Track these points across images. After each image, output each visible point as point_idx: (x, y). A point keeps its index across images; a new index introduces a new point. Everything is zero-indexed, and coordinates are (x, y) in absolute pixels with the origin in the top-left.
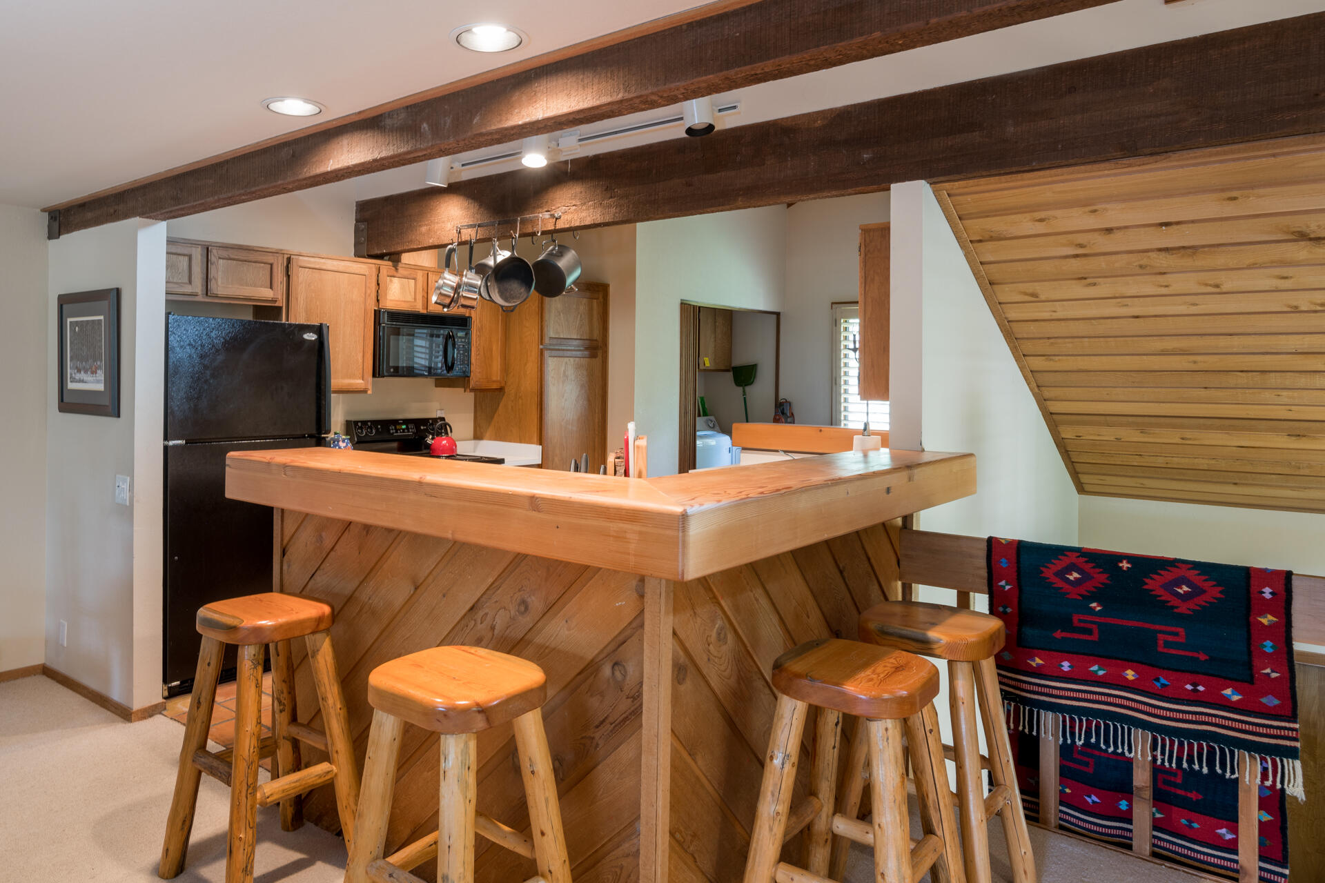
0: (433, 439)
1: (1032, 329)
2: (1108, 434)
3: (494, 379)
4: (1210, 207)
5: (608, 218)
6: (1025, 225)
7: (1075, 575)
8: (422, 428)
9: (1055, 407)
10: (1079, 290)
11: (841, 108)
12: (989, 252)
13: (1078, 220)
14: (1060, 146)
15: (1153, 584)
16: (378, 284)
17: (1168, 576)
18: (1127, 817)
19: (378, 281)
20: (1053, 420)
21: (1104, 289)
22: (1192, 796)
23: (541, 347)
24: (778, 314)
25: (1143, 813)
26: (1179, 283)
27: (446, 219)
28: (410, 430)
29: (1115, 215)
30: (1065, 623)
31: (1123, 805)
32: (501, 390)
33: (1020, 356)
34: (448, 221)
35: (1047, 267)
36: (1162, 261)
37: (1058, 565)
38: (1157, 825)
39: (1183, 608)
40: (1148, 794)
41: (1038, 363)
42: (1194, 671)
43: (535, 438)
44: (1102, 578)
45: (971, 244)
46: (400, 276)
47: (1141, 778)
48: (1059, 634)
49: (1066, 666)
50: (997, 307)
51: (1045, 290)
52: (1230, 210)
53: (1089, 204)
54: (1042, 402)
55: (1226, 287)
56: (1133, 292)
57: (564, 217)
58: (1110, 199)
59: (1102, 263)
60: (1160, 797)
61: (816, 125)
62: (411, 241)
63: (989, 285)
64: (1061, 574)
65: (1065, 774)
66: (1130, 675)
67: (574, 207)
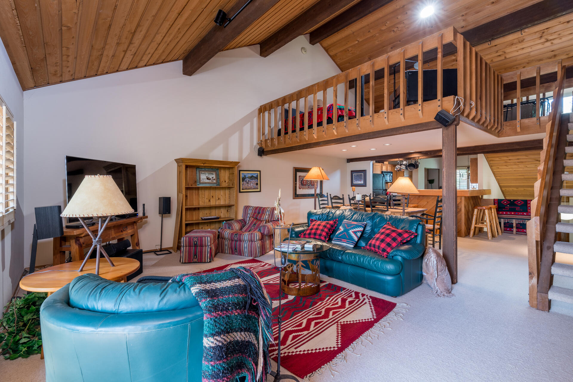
1: (498, 173)
2: (511, 189)
4: (524, 157)
6: (498, 159)
7: (505, 202)
9: (501, 185)
10: (505, 167)
12: (491, 162)
13: (505, 158)
15: (515, 202)
17: (517, 201)
18: (513, 231)
20: (501, 187)
21: (509, 167)
22: (521, 227)
24: (439, 169)
25: (515, 230)
26: (520, 166)
29: (511, 158)
30: (504, 208)
31: (512, 230)
33: (495, 176)
35: (501, 164)
36: (518, 163)
37: (503, 201)
38: (516, 231)
39: (519, 205)
40: (515, 227)
41: (498, 178)
42: (521, 212)
44: (509, 202)
45: (488, 162)
46: (384, 166)
47: (514, 225)
48: (504, 209)
49: (504, 213)
50: (492, 170)
51: (500, 167)
52: (526, 157)
53: (507, 157)
54: (499, 184)
55: (528, 166)
56: (514, 167)
58: (510, 156)
59: (509, 164)
60: (517, 228)
63: (491, 167)
64: (504, 202)
65: (505, 227)
66: (513, 213)
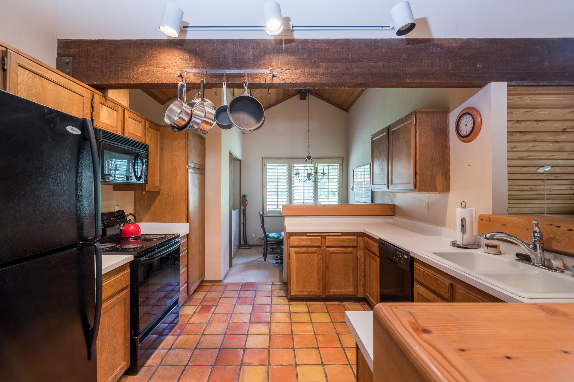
0: (124, 226)
3: (156, 185)
5: (315, 80)
8: (112, 219)
11: (465, 39)
14: (567, 75)
16: (93, 107)
19: (92, 104)
23: (187, 167)
24: (240, 161)
27: (166, 65)
28: (105, 221)
32: (158, 192)
34: (169, 66)
43: (184, 218)
46: (108, 105)
57: (279, 76)
61: (453, 46)
62: (128, 77)
67: (288, 71)
